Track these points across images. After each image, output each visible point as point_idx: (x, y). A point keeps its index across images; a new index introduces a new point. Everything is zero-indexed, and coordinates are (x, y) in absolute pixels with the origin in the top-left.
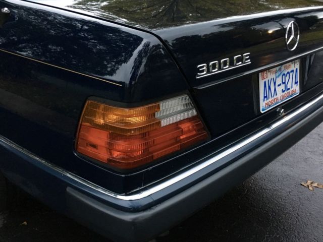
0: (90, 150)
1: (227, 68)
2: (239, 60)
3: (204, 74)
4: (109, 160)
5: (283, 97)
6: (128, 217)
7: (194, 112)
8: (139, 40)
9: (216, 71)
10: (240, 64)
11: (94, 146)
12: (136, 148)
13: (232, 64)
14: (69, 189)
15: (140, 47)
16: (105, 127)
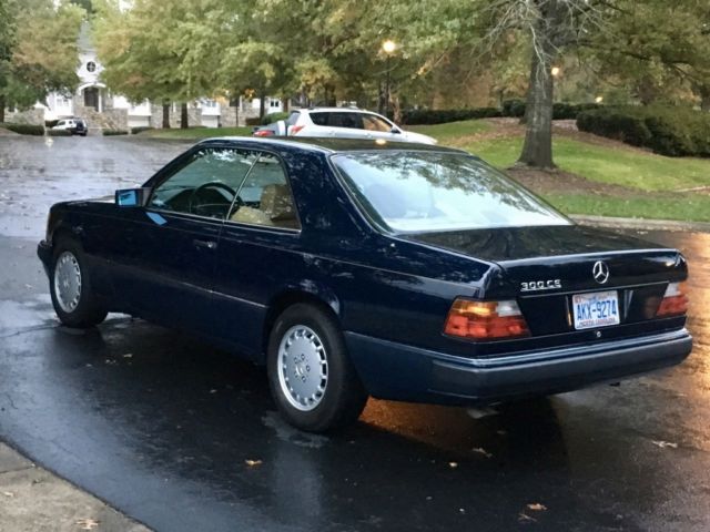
0: (455, 331)
1: (542, 288)
2: (551, 284)
3: (526, 289)
4: (467, 335)
5: (599, 322)
6: (476, 371)
7: (519, 313)
8: (488, 267)
9: (534, 288)
10: (552, 287)
11: (456, 327)
12: (481, 331)
13: (545, 285)
14: (435, 362)
15: (488, 272)
16: (464, 315)
